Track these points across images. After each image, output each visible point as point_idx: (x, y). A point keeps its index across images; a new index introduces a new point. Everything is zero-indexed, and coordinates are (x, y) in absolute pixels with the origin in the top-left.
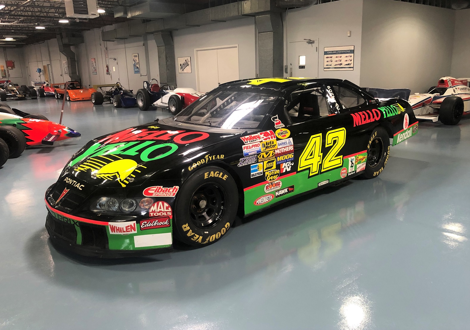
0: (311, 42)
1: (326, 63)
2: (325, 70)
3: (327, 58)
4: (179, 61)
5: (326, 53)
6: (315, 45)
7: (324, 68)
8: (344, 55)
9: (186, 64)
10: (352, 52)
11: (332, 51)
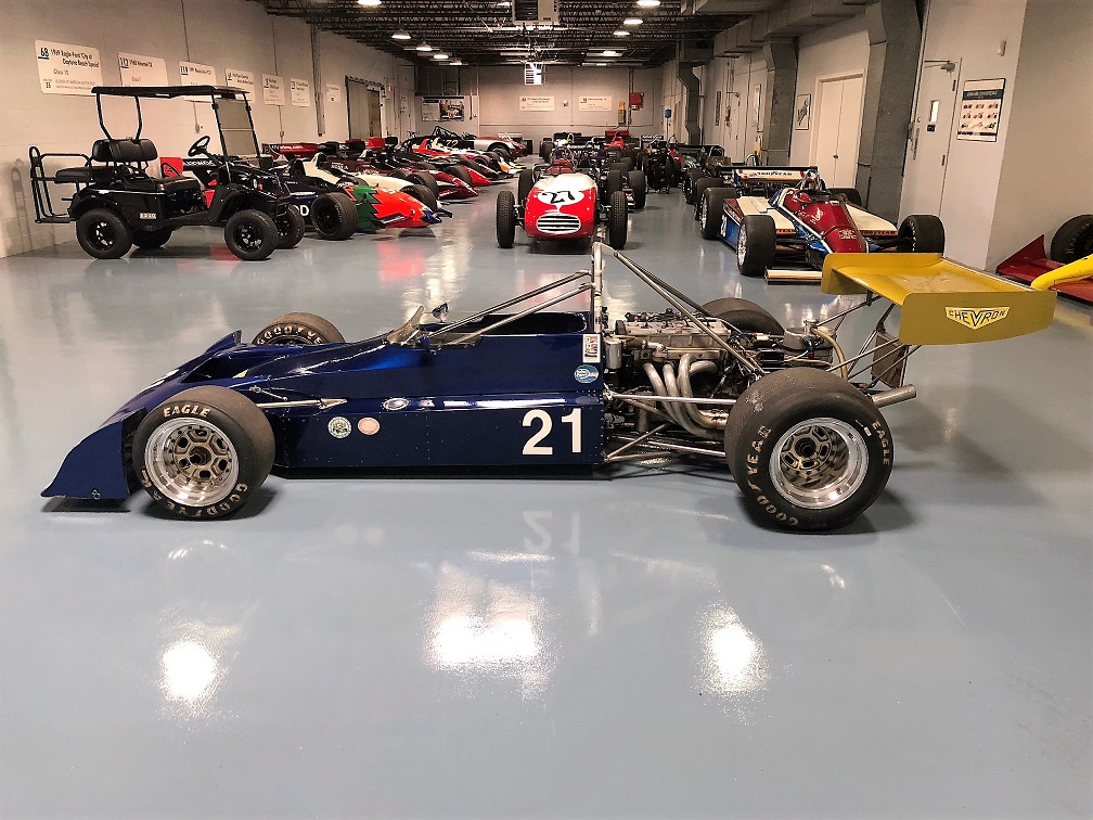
0: (949, 67)
1: (962, 122)
2: (960, 136)
3: (965, 107)
4: (799, 105)
5: (966, 96)
6: (955, 74)
7: (959, 133)
8: (987, 102)
9: (804, 112)
10: (1000, 94)
11: (974, 92)
